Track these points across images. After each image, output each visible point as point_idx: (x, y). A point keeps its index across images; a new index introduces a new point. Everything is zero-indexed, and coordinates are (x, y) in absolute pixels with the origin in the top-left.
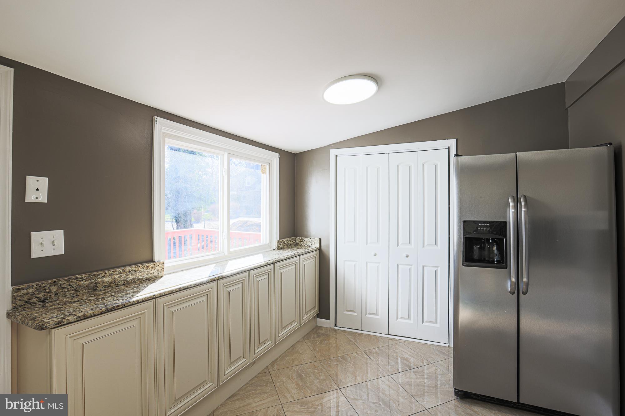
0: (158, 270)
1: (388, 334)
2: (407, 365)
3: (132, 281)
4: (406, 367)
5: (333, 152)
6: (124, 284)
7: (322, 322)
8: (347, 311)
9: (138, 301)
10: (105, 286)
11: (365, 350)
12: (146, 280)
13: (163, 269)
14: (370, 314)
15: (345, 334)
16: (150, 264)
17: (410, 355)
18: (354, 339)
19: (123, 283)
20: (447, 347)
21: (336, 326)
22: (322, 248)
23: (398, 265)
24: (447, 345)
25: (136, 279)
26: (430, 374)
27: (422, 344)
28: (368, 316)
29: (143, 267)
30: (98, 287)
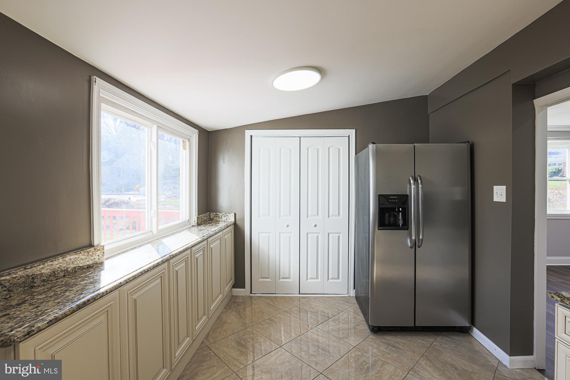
0: (98, 255)
1: (300, 294)
2: (325, 316)
3: (73, 271)
4: (325, 318)
5: (248, 133)
6: (64, 276)
7: (239, 292)
8: (262, 278)
9: (107, 292)
10: (44, 280)
11: (286, 310)
12: (87, 268)
13: (104, 253)
14: (283, 278)
15: (262, 299)
16: (91, 249)
17: (324, 308)
18: (273, 302)
19: (63, 274)
20: (348, 297)
21: (251, 293)
22: (237, 222)
23: (307, 234)
24: (347, 295)
25: (77, 268)
26: (345, 320)
27: (328, 297)
28: (281, 280)
29: (84, 253)
30: (35, 283)
